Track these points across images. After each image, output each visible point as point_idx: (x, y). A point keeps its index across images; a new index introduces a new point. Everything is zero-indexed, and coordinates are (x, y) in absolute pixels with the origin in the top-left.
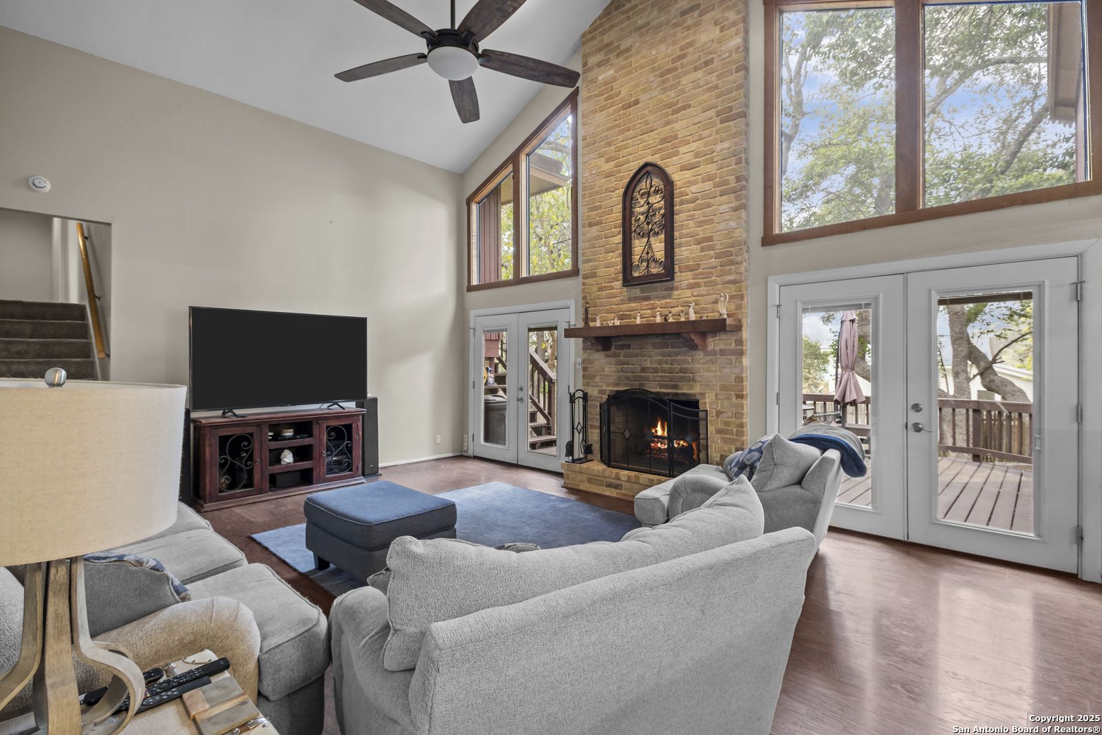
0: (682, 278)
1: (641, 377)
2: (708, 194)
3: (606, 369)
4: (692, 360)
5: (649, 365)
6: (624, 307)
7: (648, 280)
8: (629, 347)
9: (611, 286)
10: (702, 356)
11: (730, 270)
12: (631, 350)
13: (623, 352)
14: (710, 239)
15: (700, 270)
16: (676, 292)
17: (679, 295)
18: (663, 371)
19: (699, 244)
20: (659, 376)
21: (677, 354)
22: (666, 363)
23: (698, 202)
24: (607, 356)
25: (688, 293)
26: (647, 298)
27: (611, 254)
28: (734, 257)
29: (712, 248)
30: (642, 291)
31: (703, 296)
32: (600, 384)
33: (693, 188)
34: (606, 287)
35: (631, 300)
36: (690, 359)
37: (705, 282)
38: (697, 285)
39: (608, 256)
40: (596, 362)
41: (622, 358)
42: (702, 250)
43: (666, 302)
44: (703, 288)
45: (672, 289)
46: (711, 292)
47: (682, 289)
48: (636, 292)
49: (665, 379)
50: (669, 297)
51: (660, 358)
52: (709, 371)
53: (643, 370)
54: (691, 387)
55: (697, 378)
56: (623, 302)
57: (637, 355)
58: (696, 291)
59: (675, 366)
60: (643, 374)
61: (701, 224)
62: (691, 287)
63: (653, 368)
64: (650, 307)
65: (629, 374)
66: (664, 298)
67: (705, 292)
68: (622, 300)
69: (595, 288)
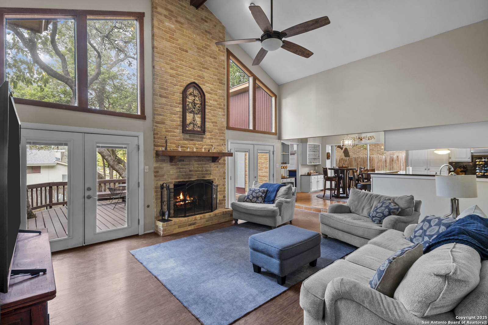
0: (207, 135)
1: (190, 174)
2: (215, 106)
3: (171, 172)
4: (210, 166)
5: (193, 169)
6: (181, 142)
7: (193, 133)
8: (183, 161)
9: (174, 131)
10: (213, 165)
11: (222, 135)
12: (184, 162)
13: (180, 163)
14: (216, 123)
15: (213, 133)
16: (204, 140)
17: (206, 141)
18: (199, 171)
19: (212, 123)
20: (197, 173)
21: (205, 164)
22: (200, 168)
23: (212, 107)
24: (172, 165)
25: (209, 141)
26: (192, 140)
27: (174, 115)
28: (223, 131)
29: (217, 126)
30: (190, 136)
31: (214, 143)
32: (168, 179)
33: (211, 102)
34: (171, 131)
35: (184, 139)
36: (209, 166)
37: (215, 138)
38: (212, 138)
39: (172, 116)
40: (164, 168)
41: (180, 166)
42: (214, 126)
43: (200, 143)
44: (214, 140)
45: (203, 138)
46: (217, 142)
47: (206, 139)
48: (187, 136)
49: (200, 174)
50: (202, 141)
51: (197, 166)
52: (216, 170)
53: (190, 171)
54: (210, 177)
55: (212, 173)
56: (180, 140)
57: (187, 165)
58: (212, 141)
59: (204, 169)
60: (190, 173)
61: (213, 116)
62: (210, 139)
63: (195, 170)
64: (194, 144)
65: (183, 173)
66: (200, 141)
67: (214, 142)
68: (180, 139)
69: (164, 130)
